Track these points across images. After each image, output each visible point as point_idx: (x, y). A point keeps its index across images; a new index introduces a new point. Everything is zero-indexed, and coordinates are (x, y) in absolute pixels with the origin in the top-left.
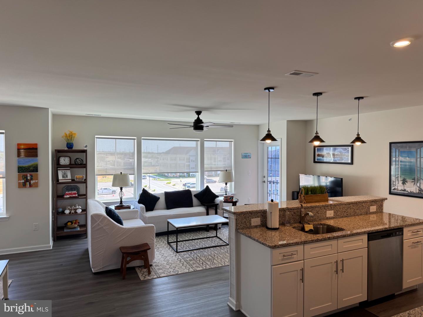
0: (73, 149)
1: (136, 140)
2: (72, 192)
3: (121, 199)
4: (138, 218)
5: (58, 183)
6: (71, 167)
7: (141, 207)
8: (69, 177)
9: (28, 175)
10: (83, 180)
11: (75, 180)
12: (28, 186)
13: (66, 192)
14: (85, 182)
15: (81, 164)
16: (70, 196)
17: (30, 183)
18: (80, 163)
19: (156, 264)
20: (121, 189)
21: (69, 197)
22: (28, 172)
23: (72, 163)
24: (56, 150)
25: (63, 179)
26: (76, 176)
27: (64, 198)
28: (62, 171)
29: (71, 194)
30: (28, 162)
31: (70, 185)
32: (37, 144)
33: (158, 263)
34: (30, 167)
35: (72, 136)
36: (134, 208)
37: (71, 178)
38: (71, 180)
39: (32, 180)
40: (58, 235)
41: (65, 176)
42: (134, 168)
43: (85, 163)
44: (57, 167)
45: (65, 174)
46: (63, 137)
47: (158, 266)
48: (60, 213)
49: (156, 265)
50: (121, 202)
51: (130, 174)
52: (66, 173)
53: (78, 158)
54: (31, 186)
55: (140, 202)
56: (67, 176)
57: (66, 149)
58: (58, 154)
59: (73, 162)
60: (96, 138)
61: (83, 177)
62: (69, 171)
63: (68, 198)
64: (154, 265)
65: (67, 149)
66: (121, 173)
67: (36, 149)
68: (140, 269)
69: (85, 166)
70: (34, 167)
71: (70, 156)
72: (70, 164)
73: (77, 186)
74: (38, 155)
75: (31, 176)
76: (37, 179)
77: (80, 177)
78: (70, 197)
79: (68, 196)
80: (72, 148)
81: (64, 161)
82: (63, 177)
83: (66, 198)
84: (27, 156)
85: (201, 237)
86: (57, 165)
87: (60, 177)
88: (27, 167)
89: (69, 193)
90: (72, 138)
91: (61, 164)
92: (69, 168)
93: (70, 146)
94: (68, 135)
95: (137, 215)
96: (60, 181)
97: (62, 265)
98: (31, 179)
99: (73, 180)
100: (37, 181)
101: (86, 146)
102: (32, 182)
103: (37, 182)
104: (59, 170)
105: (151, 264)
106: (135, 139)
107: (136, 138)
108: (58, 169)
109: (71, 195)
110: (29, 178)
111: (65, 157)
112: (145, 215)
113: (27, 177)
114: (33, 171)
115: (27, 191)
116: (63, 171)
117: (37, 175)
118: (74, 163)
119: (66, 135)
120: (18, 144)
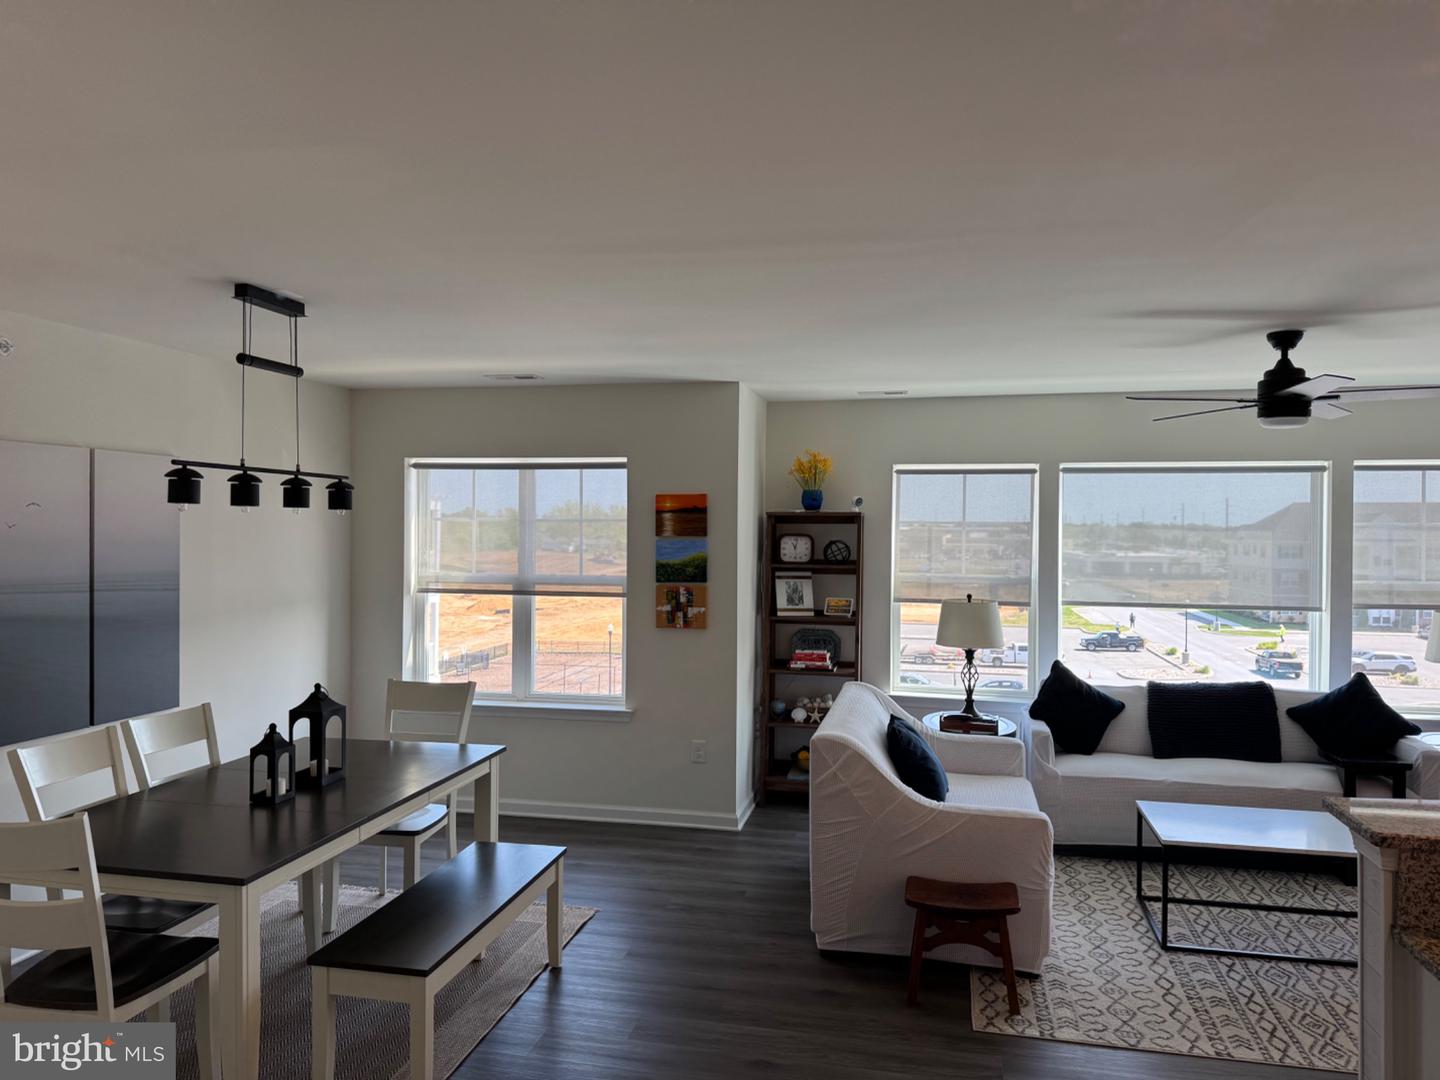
0: (821, 511)
1: (1037, 475)
2: (815, 652)
3: (970, 692)
4: (1021, 776)
5: (774, 618)
6: (814, 571)
7: (1036, 734)
8: (808, 602)
9: (682, 591)
10: (849, 615)
11: (825, 613)
12: (682, 623)
13: (797, 651)
14: (854, 621)
15: (845, 561)
16: (808, 663)
17: (685, 615)
18: (839, 558)
19: (1057, 976)
20: (970, 655)
21: (804, 666)
22: (679, 581)
23: (816, 558)
24: (770, 516)
25: (790, 607)
26: (827, 599)
27: (789, 669)
28: (786, 583)
29: (810, 658)
30: (682, 551)
31: (813, 630)
32: (703, 497)
33: (1065, 972)
34: (685, 565)
35: (816, 468)
36: (1013, 735)
37: (812, 606)
38: (812, 614)
39: (691, 606)
40: (770, 788)
41: (796, 597)
42: (1028, 581)
43: (853, 557)
44: (774, 570)
45: (795, 590)
46: (791, 473)
47: (1062, 986)
48: (779, 715)
49: (1054, 983)
50: (970, 702)
51: (1001, 604)
52: (800, 588)
53: (832, 543)
54: (687, 624)
55: (1036, 712)
56: (801, 599)
57: (801, 510)
58: (774, 527)
59: (820, 556)
60: (895, 475)
61: (849, 606)
62: (811, 581)
63: (802, 669)
64: (1047, 977)
65: (803, 510)
66: (969, 597)
67: (704, 511)
68: (987, 980)
69: (852, 567)
70: (697, 567)
71: (814, 537)
72: (812, 561)
73: (833, 632)
74: (709, 530)
75: (689, 592)
76: (704, 606)
77: (840, 603)
78: (808, 670)
79: (800, 665)
80: (819, 507)
81: (794, 549)
82: (790, 600)
83: (794, 669)
84: (680, 532)
85: (1308, 903)
86: (771, 564)
87: (782, 602)
88: (679, 564)
89: (806, 655)
90: (815, 474)
91: (785, 559)
92: (809, 574)
93: (812, 499)
94: (806, 465)
95: (1018, 761)
96: (779, 614)
98: (690, 603)
99: (819, 613)
100: (703, 609)
101: (859, 502)
102: (692, 611)
103: (704, 612)
104: (779, 577)
105: (1036, 972)
106: (1033, 471)
107: (1036, 466)
108: (777, 574)
109: (810, 660)
110: (683, 599)
111: (795, 537)
112: (1051, 766)
113: (675, 595)
114: (694, 578)
115: (680, 640)
116: (792, 582)
117: (704, 590)
118: (822, 557)
119: (801, 464)
120: (657, 496)
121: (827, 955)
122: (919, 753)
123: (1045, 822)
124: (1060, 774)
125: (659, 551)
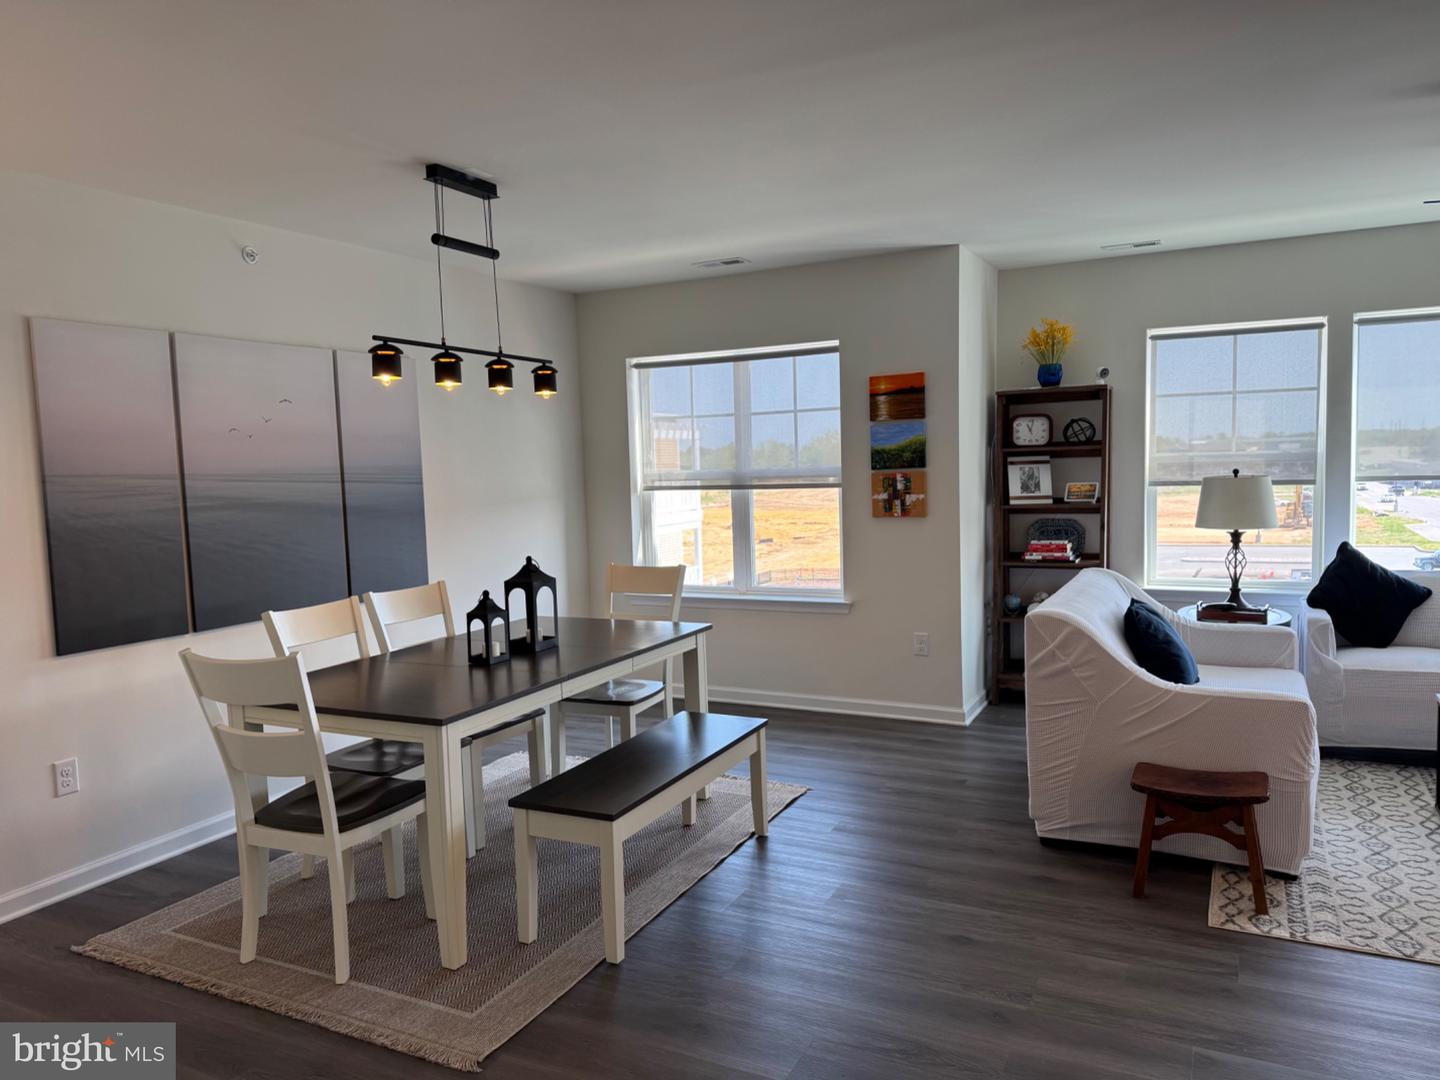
0: (1062, 385)
1: (1325, 331)
2: (1053, 542)
3: (1235, 581)
4: (1292, 668)
5: (1007, 507)
6: (1054, 455)
7: (1311, 623)
8: (1046, 488)
9: (899, 477)
10: (1094, 501)
11: (1066, 500)
12: (899, 511)
13: (1033, 542)
14: (1097, 509)
15: (1089, 441)
16: (1046, 554)
17: (903, 503)
18: (1082, 438)
19: (1319, 879)
20: (1236, 538)
21: (1040, 558)
22: (896, 468)
23: (1054, 440)
24: (1000, 395)
25: (1025, 494)
26: (1068, 485)
27: (1024, 561)
28: (1021, 469)
29: (1048, 549)
30: (898, 435)
31: (1053, 520)
32: (921, 375)
33: (1332, 876)
34: (902, 450)
35: (1053, 338)
36: (1287, 624)
37: (1050, 493)
38: (1050, 501)
39: (909, 493)
40: (1003, 686)
41: (1032, 484)
42: (1314, 456)
43: (1098, 437)
44: (1006, 455)
45: (1031, 477)
46: (1025, 347)
47: (1325, 890)
48: (1013, 611)
49: (1315, 886)
50: (1235, 590)
51: (1275, 483)
52: (1036, 474)
53: (1073, 421)
54: (905, 512)
55: (1315, 600)
56: (1037, 486)
57: (1037, 387)
58: (1005, 409)
59: (1059, 437)
60: (1149, 343)
61: (1094, 491)
62: (1048, 466)
63: (1038, 561)
64: (1307, 880)
65: (1039, 387)
66: (1236, 472)
67: (921, 390)
69: (1098, 447)
70: (914, 452)
71: (1051, 415)
72: (1050, 443)
73: (1075, 521)
74: (927, 413)
75: (907, 479)
76: (923, 493)
77: (1083, 489)
78: (1044, 560)
79: (1036, 556)
80: (1058, 383)
81: (1030, 431)
82: (1025, 487)
83: (1029, 561)
84: (897, 414)
86: (1002, 448)
87: (1015, 489)
88: (895, 450)
89: (1043, 546)
90: (1053, 345)
91: (1020, 442)
92: (1047, 458)
93: (1049, 374)
94: (1042, 336)
95: (1288, 651)
96: (1012, 502)
97: (964, 781)
98: (907, 490)
99: (1058, 500)
100: (922, 496)
101: (1104, 373)
102: (910, 499)
103: (923, 500)
104: (1012, 463)
105: (1293, 873)
106: (1321, 326)
107: (1323, 320)
108: (1010, 459)
109: (1047, 551)
110: (900, 486)
111: (1031, 418)
112: (1331, 658)
113: (892, 482)
114: (911, 464)
115: (897, 529)
116: (1027, 468)
117: (923, 476)
118: (1063, 440)
119: (1036, 336)
120: (871, 379)
121: (1046, 843)
122: (1161, 637)
123: (1305, 706)
124: (1342, 667)
125: (874, 435)
